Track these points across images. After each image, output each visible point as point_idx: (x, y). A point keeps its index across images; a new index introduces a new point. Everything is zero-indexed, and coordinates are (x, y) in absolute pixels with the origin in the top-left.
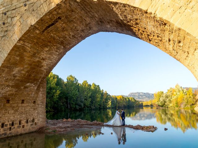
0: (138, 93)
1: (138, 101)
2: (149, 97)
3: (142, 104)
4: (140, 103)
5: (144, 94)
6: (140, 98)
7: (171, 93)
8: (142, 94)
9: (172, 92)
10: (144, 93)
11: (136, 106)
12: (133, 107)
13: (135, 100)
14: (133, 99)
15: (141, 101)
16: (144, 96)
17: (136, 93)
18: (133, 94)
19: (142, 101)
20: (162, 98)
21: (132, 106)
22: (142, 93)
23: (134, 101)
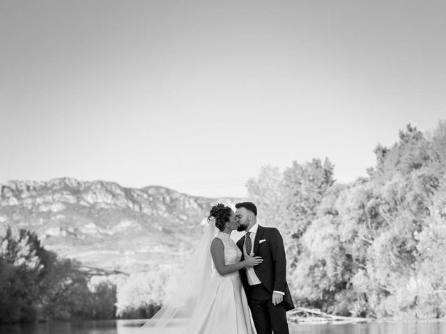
0: (65, 186)
1: (68, 267)
2: (167, 232)
3: (108, 294)
4: (93, 284)
5: (122, 202)
6: (88, 242)
7: (415, 174)
8: (103, 200)
9: (424, 171)
10: (128, 192)
11: (49, 310)
12: (23, 322)
13: (41, 252)
14: (24, 247)
15: (99, 272)
16: (125, 224)
17: (44, 189)
18: (17, 193)
19: (107, 265)
20: (330, 229)
21: (18, 315)
22: (106, 187)
23: (32, 265)
